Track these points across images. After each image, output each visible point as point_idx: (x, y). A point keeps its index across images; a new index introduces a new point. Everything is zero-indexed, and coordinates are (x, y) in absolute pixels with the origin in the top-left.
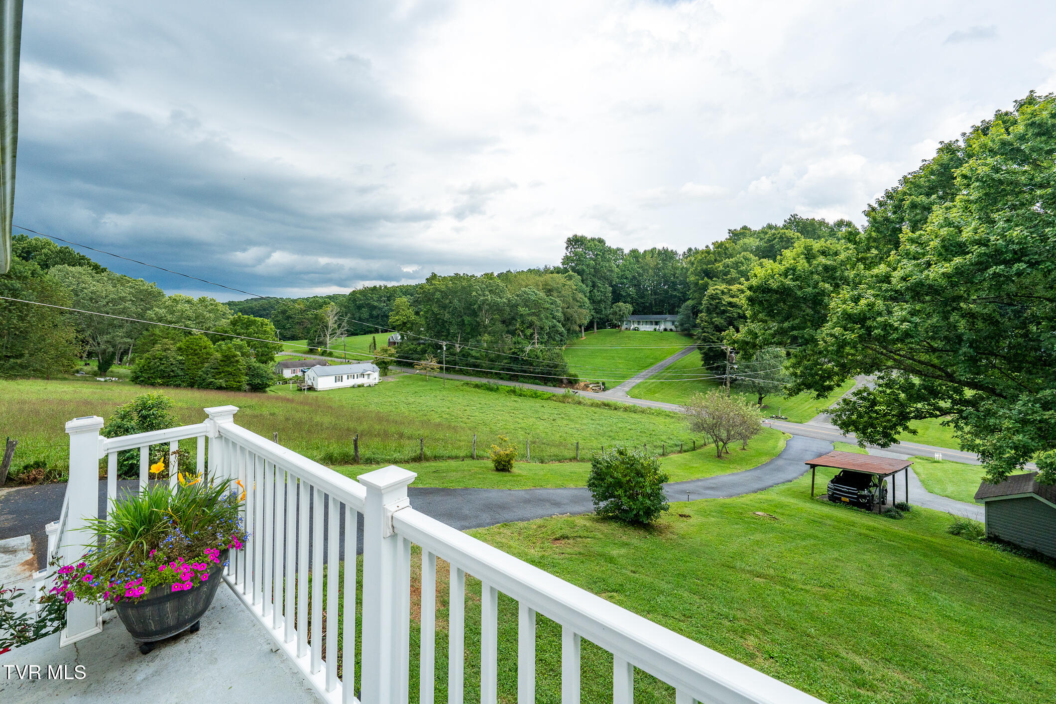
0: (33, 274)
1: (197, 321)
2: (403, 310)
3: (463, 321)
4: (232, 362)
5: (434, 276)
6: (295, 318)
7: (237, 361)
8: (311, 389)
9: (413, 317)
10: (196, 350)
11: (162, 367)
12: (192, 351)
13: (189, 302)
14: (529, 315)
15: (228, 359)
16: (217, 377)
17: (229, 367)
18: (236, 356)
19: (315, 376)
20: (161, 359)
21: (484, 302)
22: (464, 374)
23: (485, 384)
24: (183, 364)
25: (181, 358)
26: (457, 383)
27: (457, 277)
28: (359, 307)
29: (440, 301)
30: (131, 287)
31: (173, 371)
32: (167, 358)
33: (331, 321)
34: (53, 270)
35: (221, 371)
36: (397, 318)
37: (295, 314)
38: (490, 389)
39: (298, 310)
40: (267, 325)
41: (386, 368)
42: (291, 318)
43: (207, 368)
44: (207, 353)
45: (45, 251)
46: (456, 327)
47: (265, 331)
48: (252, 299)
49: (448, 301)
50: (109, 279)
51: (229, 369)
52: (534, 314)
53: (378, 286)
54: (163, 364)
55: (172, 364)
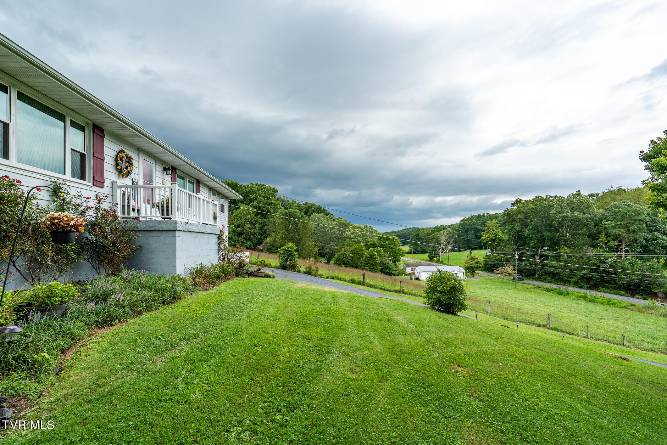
0: (301, 216)
1: (364, 238)
2: (493, 230)
3: (543, 236)
4: (372, 259)
5: (519, 201)
6: (423, 239)
7: (376, 258)
8: (417, 279)
9: (500, 235)
10: (358, 252)
11: (344, 259)
12: (358, 253)
13: (360, 228)
14: (614, 227)
15: (372, 256)
16: (366, 266)
17: (371, 261)
18: (375, 255)
19: (420, 271)
20: (344, 255)
21: (563, 219)
22: (543, 281)
23: (556, 289)
24: (353, 258)
25: (351, 255)
26: (530, 286)
27: (539, 199)
28: (467, 231)
29: (523, 221)
30: (337, 222)
31: (348, 261)
32: (346, 255)
33: (443, 240)
34: (312, 216)
35: (367, 262)
36: (487, 236)
37: (424, 237)
38: (561, 294)
39: (425, 233)
40: (396, 240)
41: (473, 272)
42: (422, 239)
43: (362, 260)
44: (363, 254)
45: (312, 208)
46: (536, 241)
47: (395, 243)
48: (405, 229)
49: (529, 220)
50: (330, 218)
51: (371, 262)
52: (620, 226)
53: (482, 214)
54: (345, 258)
55: (348, 258)
